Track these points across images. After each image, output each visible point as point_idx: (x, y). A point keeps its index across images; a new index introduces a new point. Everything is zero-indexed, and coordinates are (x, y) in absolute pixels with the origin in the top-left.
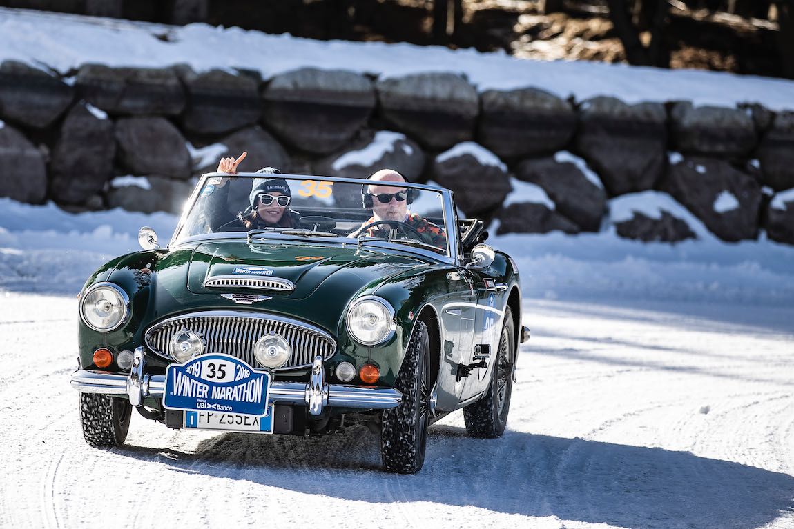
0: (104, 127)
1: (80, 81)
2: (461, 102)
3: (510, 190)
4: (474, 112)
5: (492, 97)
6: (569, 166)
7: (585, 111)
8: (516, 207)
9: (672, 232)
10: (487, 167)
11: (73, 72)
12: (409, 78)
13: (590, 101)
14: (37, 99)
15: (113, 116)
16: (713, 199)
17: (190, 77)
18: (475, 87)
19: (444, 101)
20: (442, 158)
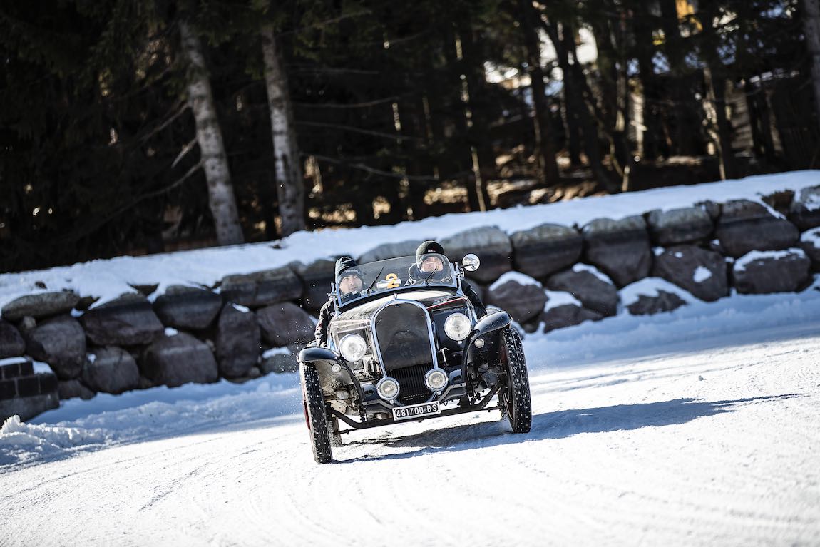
0: (248, 318)
1: (225, 289)
2: (497, 245)
3: (547, 299)
4: (509, 250)
5: (519, 237)
6: (585, 273)
7: (587, 232)
8: (553, 310)
9: (668, 304)
10: (527, 287)
11: (218, 284)
12: (457, 236)
13: (589, 224)
14: (197, 308)
15: (253, 308)
16: (693, 274)
17: (302, 270)
18: (505, 233)
19: (485, 247)
20: (493, 287)
